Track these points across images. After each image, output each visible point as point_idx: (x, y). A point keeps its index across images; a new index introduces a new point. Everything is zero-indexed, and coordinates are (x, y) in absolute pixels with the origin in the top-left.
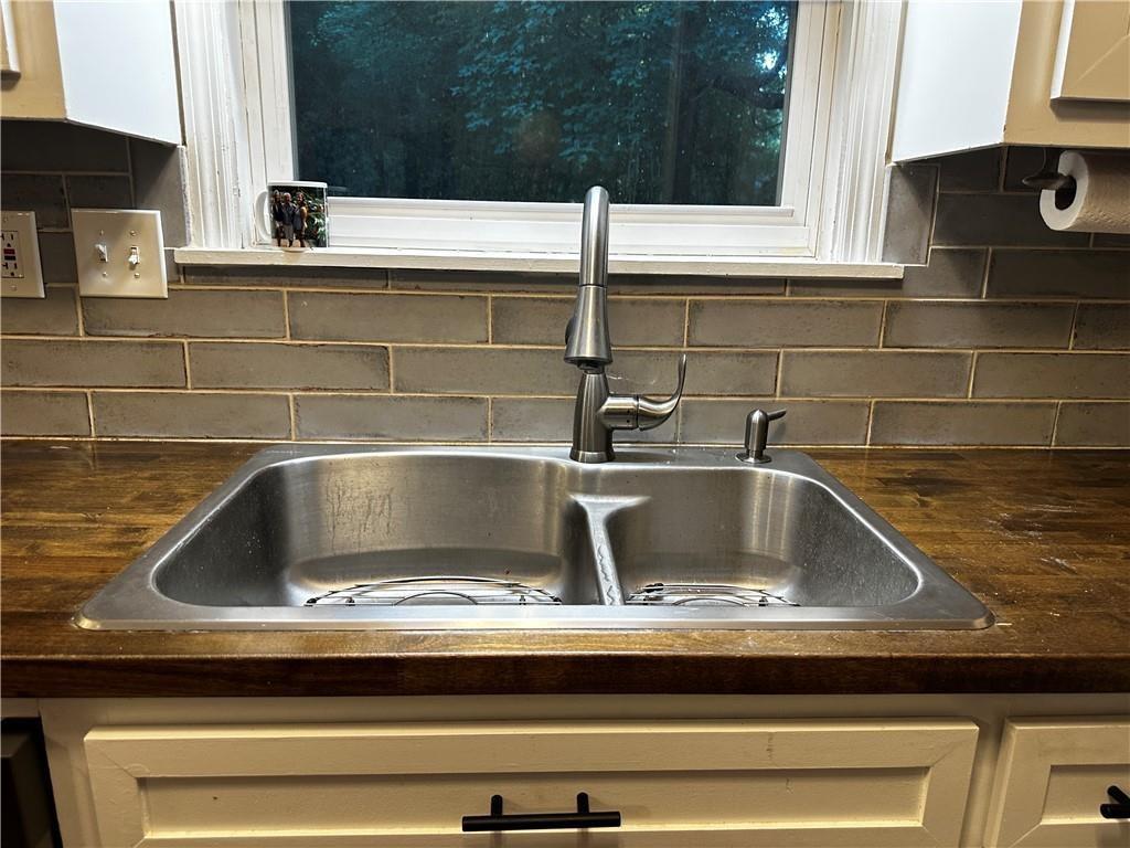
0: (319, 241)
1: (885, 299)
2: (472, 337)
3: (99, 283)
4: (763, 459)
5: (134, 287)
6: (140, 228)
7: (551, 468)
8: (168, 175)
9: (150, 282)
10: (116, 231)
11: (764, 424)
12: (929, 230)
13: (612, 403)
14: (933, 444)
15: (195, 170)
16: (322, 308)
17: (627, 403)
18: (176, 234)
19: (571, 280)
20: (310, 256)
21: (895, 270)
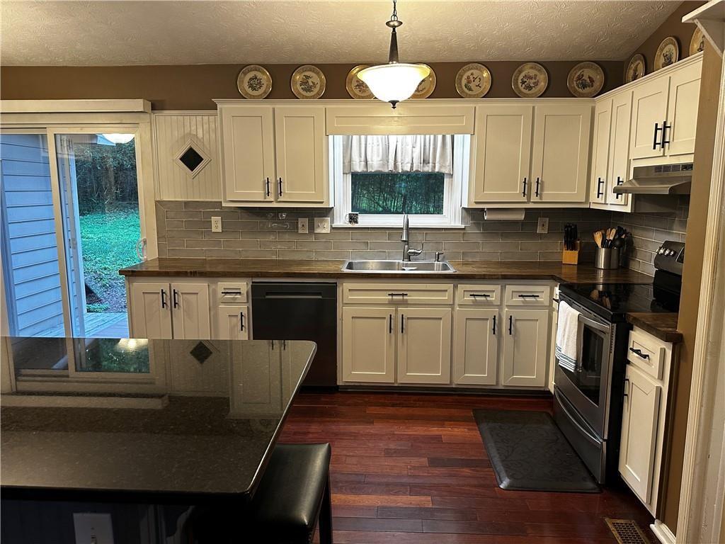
0: (356, 222)
1: (462, 232)
2: (384, 239)
3: (318, 231)
4: (438, 261)
5: (324, 231)
6: (326, 221)
7: (399, 263)
8: (331, 212)
9: (327, 230)
10: (322, 222)
11: (439, 254)
12: (470, 219)
13: (410, 251)
14: (474, 260)
15: (336, 211)
16: (358, 234)
17: (413, 251)
18: (332, 221)
19: (402, 229)
20: (356, 225)
21: (463, 226)
